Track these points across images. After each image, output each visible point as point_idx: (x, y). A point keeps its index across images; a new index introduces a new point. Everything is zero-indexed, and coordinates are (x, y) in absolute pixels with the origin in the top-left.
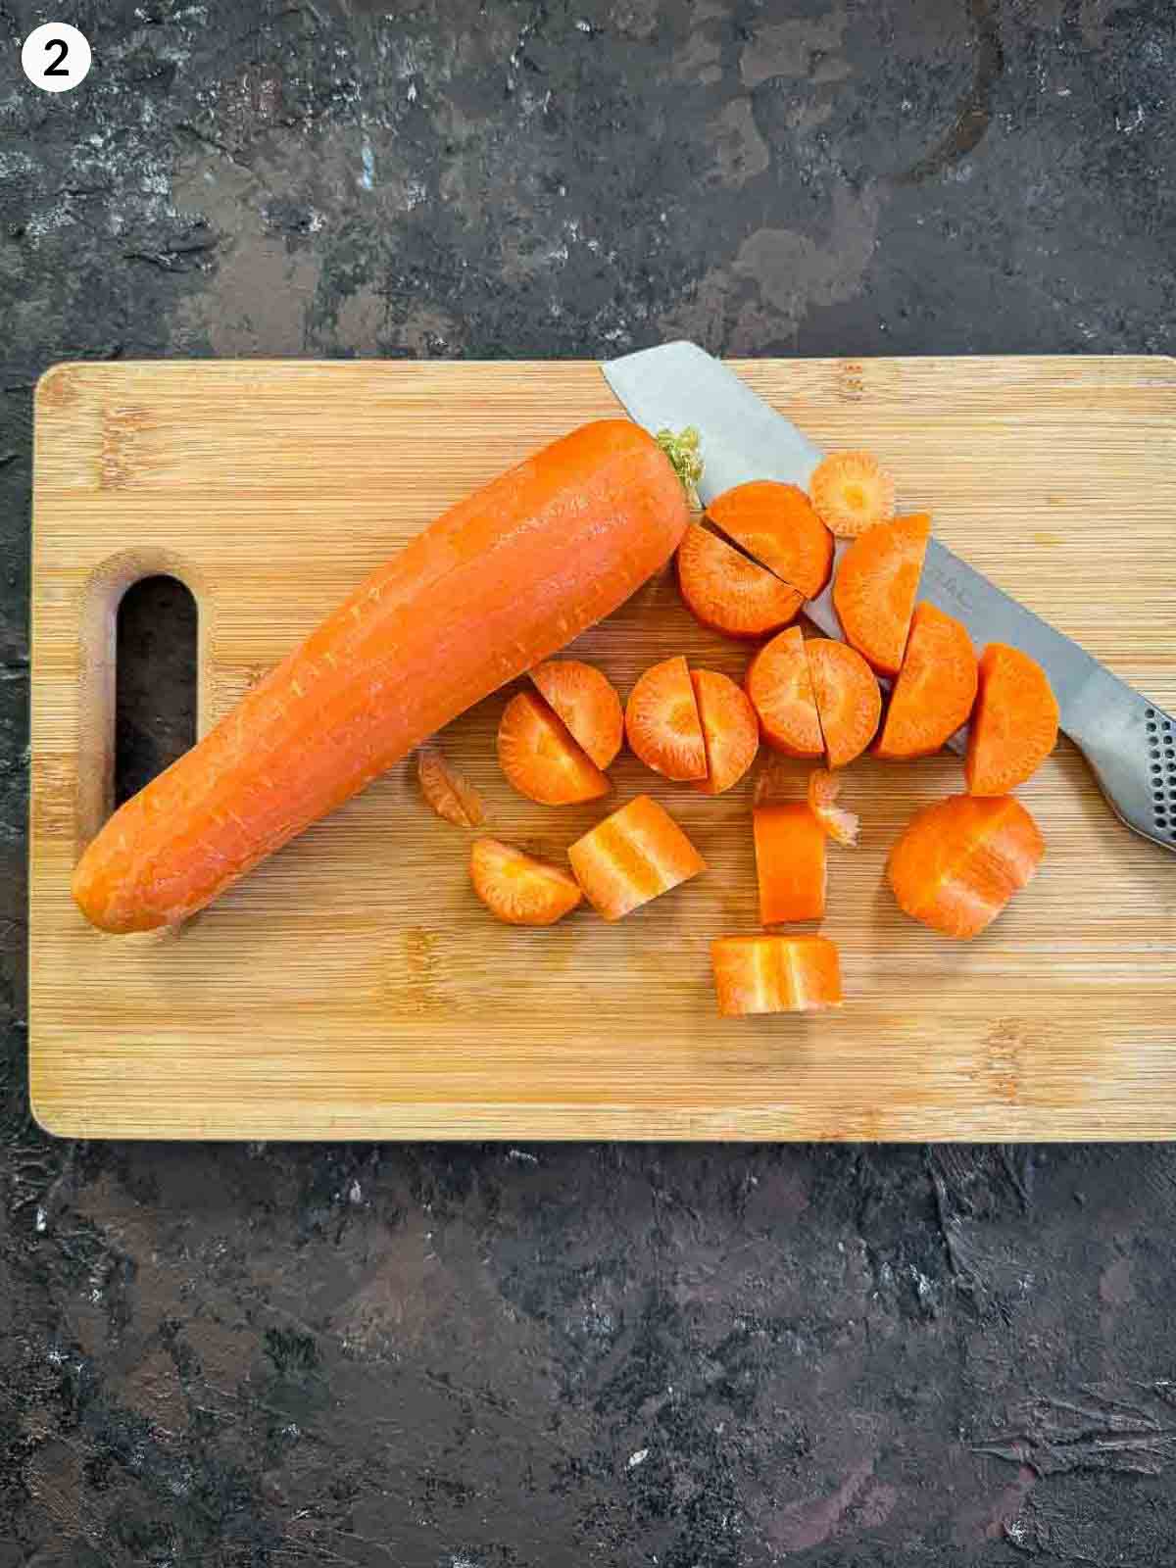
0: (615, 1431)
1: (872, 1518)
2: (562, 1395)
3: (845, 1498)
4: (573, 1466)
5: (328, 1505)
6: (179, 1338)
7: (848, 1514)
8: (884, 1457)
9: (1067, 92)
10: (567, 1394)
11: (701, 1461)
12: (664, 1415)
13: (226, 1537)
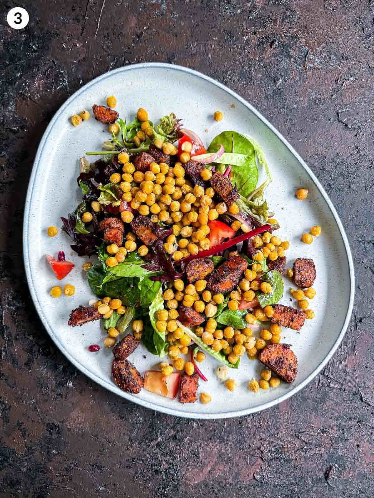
0: (144, 450)
1: (217, 474)
2: (129, 440)
3: (209, 468)
4: (133, 460)
5: (64, 473)
6: (22, 427)
7: (210, 473)
8: (220, 456)
9: (260, 75)
10: (130, 440)
11: (168, 458)
12: (158, 445)
13: (36, 482)
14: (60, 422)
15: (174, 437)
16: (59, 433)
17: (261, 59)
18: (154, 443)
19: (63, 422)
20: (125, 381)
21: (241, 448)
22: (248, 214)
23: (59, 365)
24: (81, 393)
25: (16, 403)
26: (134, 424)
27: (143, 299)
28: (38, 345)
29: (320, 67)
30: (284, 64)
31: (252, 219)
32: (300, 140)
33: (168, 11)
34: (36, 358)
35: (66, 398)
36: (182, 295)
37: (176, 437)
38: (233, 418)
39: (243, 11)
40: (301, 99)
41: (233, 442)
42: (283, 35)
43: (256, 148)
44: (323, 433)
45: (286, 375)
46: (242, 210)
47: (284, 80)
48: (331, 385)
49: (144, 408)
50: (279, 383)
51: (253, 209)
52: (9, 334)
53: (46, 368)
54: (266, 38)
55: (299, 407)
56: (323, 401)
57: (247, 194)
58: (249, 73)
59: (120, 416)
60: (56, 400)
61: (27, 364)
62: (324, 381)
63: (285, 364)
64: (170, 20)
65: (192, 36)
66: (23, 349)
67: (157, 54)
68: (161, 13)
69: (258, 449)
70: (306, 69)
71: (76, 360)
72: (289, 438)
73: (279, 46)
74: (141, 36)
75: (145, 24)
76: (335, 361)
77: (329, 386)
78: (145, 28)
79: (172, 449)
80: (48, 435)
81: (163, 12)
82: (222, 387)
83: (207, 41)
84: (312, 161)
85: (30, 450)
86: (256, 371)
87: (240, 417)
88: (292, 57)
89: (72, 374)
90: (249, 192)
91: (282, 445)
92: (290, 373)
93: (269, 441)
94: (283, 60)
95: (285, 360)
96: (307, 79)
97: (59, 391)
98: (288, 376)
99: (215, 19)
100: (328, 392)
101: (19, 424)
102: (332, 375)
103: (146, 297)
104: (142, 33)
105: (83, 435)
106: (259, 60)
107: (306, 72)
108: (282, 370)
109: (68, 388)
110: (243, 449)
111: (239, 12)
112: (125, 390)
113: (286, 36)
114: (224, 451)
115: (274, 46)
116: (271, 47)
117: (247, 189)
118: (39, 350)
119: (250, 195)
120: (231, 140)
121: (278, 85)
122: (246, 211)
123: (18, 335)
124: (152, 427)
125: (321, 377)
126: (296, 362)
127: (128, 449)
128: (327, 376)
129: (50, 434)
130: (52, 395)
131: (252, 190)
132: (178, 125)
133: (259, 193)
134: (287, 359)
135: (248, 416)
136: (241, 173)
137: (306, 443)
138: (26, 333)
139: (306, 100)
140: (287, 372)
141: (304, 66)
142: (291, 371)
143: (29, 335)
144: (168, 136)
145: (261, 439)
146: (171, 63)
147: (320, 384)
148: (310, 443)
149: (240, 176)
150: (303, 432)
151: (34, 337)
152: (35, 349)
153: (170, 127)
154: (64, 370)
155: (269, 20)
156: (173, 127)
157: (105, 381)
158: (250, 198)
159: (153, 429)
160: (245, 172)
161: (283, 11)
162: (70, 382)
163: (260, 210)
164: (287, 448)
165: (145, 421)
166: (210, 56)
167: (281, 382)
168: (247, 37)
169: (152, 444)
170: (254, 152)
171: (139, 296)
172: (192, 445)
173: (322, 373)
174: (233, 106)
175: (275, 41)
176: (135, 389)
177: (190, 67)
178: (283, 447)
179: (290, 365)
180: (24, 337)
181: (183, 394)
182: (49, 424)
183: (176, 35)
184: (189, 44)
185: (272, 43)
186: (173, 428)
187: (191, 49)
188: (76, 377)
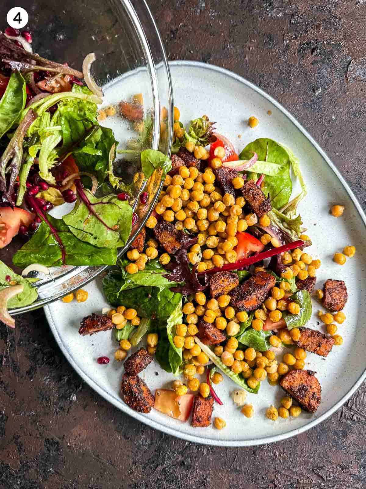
14: (60, 439)
15: (182, 463)
16: (58, 450)
17: (301, 66)
18: (160, 468)
19: (63, 438)
20: (135, 398)
21: (254, 480)
22: (279, 227)
23: (64, 376)
24: (84, 408)
25: (13, 415)
26: (140, 446)
27: (161, 311)
28: (43, 353)
29: (362, 78)
30: (325, 72)
31: (283, 233)
32: (337, 154)
33: (206, 9)
34: (40, 367)
35: (68, 412)
36: (203, 310)
37: (184, 464)
38: (247, 447)
39: (285, 14)
40: (341, 110)
41: (245, 473)
42: (325, 42)
43: (291, 158)
44: (342, 469)
45: (309, 404)
46: (273, 223)
47: (324, 90)
48: (355, 418)
49: (152, 429)
50: (300, 412)
51: (284, 223)
52: (12, 338)
53: (49, 378)
54: (307, 44)
55: (319, 439)
56: (345, 434)
57: (279, 206)
58: (287, 79)
59: (125, 436)
60: (57, 414)
61: (29, 373)
62: (347, 413)
63: (309, 392)
64: (209, 18)
65: (229, 36)
66: (26, 356)
67: (192, 52)
68: (199, 11)
69: (272, 482)
70: (347, 79)
71: (84, 372)
72: (305, 473)
73: (320, 54)
74: (176, 33)
75: (181, 21)
76: (360, 392)
77: (351, 419)
78: (181, 24)
79: (179, 476)
80: (46, 452)
81: (201, 10)
82: (239, 412)
83: (246, 42)
84: (349, 177)
85: (25, 467)
86: (276, 398)
87: (255, 446)
88: (334, 66)
89: (77, 387)
90: (281, 205)
91: (298, 480)
92: (313, 402)
93: (284, 474)
94: (323, 68)
95: (309, 388)
96: (348, 89)
97: (61, 404)
98: (310, 405)
99: (255, 21)
100: (350, 425)
101: (16, 438)
102: (356, 407)
103: (164, 308)
104: (177, 29)
105: (84, 454)
106: (298, 66)
107: (348, 83)
108: (305, 398)
109: (71, 401)
110: (255, 482)
111: (280, 15)
112: (135, 409)
113: (328, 44)
114: (235, 482)
115: (315, 53)
116: (312, 53)
117: (280, 201)
118: (43, 358)
119: (282, 207)
120: (265, 148)
121: (317, 94)
122: (277, 225)
123: (22, 341)
124: (158, 450)
125: (344, 408)
126: (320, 391)
127: (131, 473)
128: (351, 408)
129: (48, 450)
130: (54, 408)
131: (284, 202)
132: (211, 129)
133: (293, 206)
134: (311, 387)
135: (264, 446)
136: (273, 184)
137: (324, 480)
138: (31, 339)
139: (345, 111)
140: (309, 401)
141: (346, 77)
142: (315, 400)
143: (34, 342)
144: (200, 139)
145: (276, 472)
146: (206, 62)
147: (343, 416)
148: (328, 480)
149: (272, 187)
150: (321, 467)
151: (39, 344)
152: (39, 356)
153: (203, 129)
154: (68, 381)
155: (312, 26)
156: (206, 130)
157: (113, 397)
158: (282, 210)
159: (160, 452)
160: (278, 182)
161: (327, 17)
162: (73, 396)
163: (292, 224)
164: (303, 483)
165: (152, 443)
166: (247, 58)
167: (302, 412)
168: (288, 42)
169: (158, 469)
170: (289, 163)
171: (157, 307)
172: (201, 472)
173: (346, 405)
174: (269, 112)
175: (317, 47)
176: (145, 408)
177: (226, 69)
178: (299, 482)
179: (314, 393)
180: (27, 343)
181: (196, 418)
182: (48, 439)
183: (212, 34)
184: (226, 44)
185: (313, 50)
186: (181, 453)
187: (228, 49)
188: (81, 391)
